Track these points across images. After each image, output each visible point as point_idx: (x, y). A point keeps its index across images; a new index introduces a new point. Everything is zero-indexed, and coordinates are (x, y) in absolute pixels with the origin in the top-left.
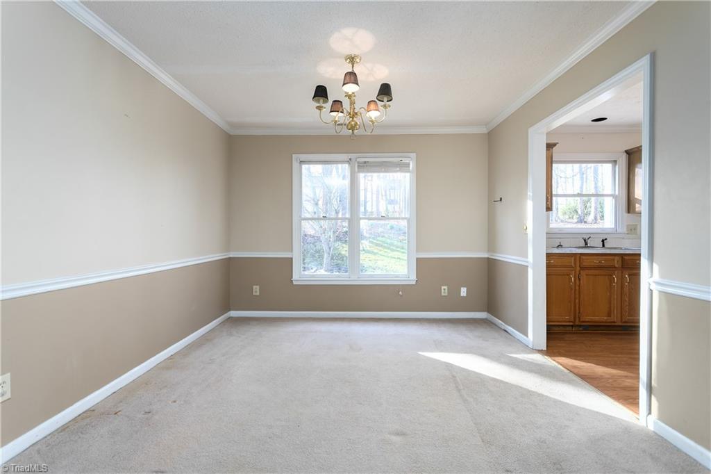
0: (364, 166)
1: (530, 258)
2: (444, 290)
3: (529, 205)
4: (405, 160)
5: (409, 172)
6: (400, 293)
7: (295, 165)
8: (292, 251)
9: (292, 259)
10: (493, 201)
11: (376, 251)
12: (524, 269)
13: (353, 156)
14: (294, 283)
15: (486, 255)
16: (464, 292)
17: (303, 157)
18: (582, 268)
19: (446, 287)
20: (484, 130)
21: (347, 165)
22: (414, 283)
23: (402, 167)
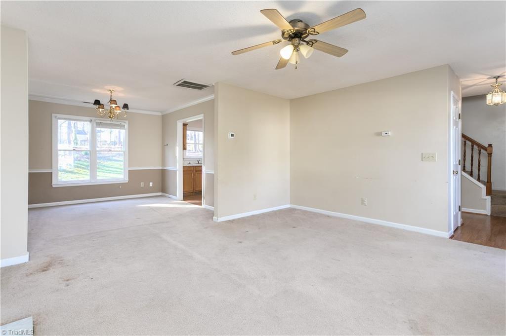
0: (100, 124)
1: (178, 168)
2: (142, 185)
3: (177, 148)
4: (123, 124)
5: (124, 129)
6: (120, 187)
7: (54, 119)
8: (52, 168)
9: (52, 173)
10: (164, 146)
11: (76, 171)
12: (175, 172)
13: (93, 119)
14: (53, 186)
15: (161, 168)
16: (151, 184)
17: (59, 116)
18: (196, 171)
19: (143, 183)
20: (160, 114)
21: (89, 123)
22: (127, 182)
23: (121, 126)
